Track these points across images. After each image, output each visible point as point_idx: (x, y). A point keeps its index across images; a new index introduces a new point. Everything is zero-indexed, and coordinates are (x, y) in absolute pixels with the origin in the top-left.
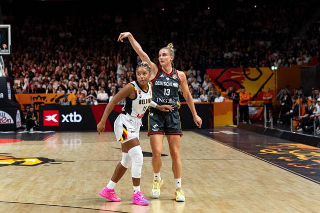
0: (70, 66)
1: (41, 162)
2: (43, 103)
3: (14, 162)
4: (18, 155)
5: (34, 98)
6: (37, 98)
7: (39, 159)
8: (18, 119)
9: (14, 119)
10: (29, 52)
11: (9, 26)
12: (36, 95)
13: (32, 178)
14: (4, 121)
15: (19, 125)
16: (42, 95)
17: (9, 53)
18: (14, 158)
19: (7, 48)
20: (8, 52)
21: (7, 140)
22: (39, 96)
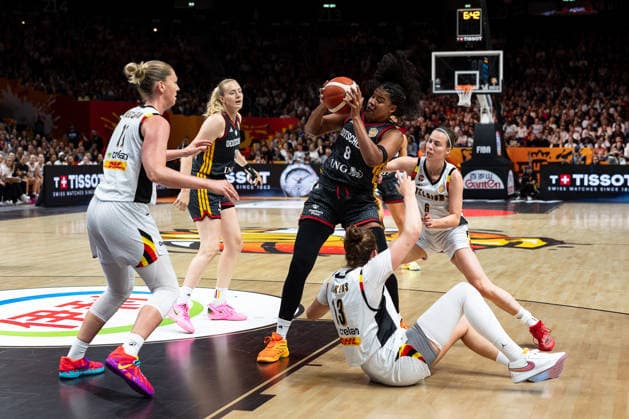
0: (584, 108)
1: (544, 243)
2: (545, 161)
3: (507, 242)
4: (511, 234)
5: (532, 154)
6: (537, 154)
7: (542, 239)
8: (511, 183)
9: (505, 182)
10: (528, 89)
11: (501, 53)
12: (536, 150)
13: (534, 266)
14: (491, 186)
15: (511, 191)
16: (544, 150)
17: (500, 91)
18: (506, 238)
19: (497, 84)
20: (498, 90)
21: (493, 211)
22: (540, 151)
